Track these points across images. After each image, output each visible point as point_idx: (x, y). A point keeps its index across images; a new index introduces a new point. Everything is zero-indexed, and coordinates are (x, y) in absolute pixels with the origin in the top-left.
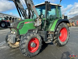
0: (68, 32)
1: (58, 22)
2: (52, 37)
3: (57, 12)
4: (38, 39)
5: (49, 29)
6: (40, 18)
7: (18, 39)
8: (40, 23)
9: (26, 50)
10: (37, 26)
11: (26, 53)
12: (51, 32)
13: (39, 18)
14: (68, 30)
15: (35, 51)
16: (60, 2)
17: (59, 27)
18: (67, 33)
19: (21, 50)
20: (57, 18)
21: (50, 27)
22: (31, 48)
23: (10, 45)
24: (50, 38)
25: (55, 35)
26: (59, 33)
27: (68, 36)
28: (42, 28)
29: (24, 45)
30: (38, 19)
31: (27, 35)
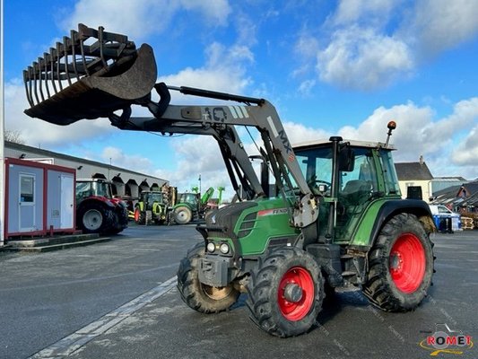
0: (429, 254)
1: (384, 210)
2: (362, 270)
3: (379, 172)
4: (309, 272)
5: (347, 237)
6: (314, 196)
7: (236, 272)
8: (313, 213)
9: (273, 306)
10: (302, 224)
11: (272, 320)
12: (355, 251)
13: (309, 195)
14: (428, 246)
15: (300, 315)
16: (390, 134)
17: (387, 229)
18: (423, 256)
19: (256, 308)
20: (378, 195)
21: (350, 230)
22: (287, 303)
23: (195, 298)
24: (352, 276)
25: (372, 264)
26: (387, 255)
27: (430, 271)
28: (319, 234)
29: (265, 289)
30: (304, 201)
31: (275, 256)
